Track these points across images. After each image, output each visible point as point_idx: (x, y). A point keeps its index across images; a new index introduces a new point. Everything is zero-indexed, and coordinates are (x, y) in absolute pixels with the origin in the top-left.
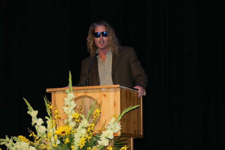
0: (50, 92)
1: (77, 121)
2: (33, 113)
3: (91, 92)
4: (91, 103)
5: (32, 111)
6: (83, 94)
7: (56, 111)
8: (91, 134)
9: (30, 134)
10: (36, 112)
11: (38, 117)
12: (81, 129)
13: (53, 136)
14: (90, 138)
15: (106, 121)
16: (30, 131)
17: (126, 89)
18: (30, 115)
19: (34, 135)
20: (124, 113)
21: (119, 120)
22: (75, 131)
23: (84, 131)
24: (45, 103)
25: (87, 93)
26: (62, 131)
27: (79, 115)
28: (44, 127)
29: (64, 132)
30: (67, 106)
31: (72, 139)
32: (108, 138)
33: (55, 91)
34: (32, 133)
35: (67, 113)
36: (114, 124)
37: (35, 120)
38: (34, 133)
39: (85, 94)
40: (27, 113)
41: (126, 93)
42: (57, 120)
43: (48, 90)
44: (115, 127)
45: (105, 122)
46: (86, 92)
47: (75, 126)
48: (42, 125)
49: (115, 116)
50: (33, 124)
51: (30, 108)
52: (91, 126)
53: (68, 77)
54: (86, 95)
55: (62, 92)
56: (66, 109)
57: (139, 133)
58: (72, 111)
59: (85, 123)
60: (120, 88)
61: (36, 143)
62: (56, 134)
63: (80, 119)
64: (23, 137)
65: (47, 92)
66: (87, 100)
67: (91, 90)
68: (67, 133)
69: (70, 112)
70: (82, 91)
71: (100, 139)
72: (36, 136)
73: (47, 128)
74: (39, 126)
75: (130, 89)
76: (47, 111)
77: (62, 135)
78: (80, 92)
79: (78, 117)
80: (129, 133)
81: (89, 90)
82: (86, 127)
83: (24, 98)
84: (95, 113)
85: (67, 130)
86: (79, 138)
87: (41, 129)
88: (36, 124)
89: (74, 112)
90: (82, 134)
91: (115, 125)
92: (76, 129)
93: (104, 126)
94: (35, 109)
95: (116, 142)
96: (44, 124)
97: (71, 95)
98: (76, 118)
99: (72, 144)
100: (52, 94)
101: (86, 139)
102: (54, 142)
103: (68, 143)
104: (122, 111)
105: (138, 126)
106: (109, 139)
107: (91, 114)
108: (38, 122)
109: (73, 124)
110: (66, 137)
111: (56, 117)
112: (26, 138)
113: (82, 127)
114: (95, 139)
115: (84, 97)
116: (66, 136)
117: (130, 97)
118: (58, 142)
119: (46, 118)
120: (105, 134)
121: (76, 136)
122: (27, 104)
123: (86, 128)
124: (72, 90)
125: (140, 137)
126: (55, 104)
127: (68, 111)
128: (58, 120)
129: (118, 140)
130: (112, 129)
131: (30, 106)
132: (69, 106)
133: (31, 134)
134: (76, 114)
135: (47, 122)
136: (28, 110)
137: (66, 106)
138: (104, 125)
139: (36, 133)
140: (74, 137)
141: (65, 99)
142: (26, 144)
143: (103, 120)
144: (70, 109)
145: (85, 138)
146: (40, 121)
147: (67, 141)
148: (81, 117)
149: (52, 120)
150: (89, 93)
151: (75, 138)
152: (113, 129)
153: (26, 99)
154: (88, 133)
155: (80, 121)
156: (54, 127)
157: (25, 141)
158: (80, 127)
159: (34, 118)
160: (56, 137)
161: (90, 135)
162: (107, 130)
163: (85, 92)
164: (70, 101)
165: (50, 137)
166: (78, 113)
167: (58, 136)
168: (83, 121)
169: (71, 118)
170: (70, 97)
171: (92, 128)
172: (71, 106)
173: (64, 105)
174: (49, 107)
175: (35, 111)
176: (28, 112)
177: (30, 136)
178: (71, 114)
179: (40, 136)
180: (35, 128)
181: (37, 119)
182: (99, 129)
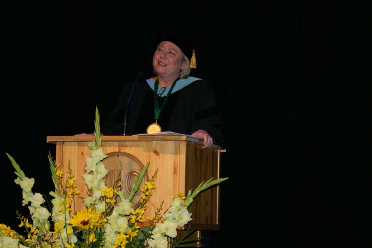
0: (55, 143)
1: (110, 203)
2: (26, 183)
3: (131, 146)
4: (131, 166)
5: (23, 179)
6: (117, 150)
7: (71, 182)
8: (137, 227)
9: (20, 224)
10: (32, 182)
11: (34, 190)
12: (118, 218)
13: (65, 227)
14: (134, 234)
15: (163, 203)
16: (21, 217)
17: (195, 143)
18: (19, 186)
19: (28, 225)
20: (198, 191)
21: (188, 204)
22: (105, 220)
23: (123, 222)
24: (50, 165)
25: (124, 148)
26: (81, 220)
27: (114, 192)
28: (45, 212)
29: (85, 223)
30: (91, 172)
31: (100, 236)
32: (166, 236)
33: (63, 142)
34: (23, 220)
35: (90, 186)
36: (179, 210)
37: (29, 196)
38: (29, 222)
39: (120, 149)
40: (14, 182)
41: (195, 149)
42: (72, 199)
43: (50, 139)
44: (180, 216)
45: (161, 206)
46: (123, 146)
48: (42, 205)
49: (180, 196)
50: (25, 202)
51: (19, 172)
52: (137, 213)
54: (122, 151)
55: (77, 142)
56: (88, 178)
57: (214, 223)
58: (100, 182)
59: (125, 206)
60: (186, 141)
61: (32, 240)
62: (71, 225)
63: (116, 198)
64: (6, 226)
65: (48, 141)
66: (125, 160)
67: (131, 142)
68: (93, 224)
69: (96, 183)
70: (114, 144)
71: (152, 237)
72: (31, 225)
73: (51, 211)
74: (36, 208)
76: (54, 181)
77: (83, 227)
78: (110, 145)
79: (113, 194)
81: (127, 142)
82: (128, 214)
83: (7, 154)
84: (144, 188)
85: (94, 218)
86: (113, 235)
87: (40, 213)
88: (30, 203)
89: (103, 185)
90: (118, 226)
91: (180, 212)
92: (108, 218)
93: (159, 213)
94: (29, 176)
95: (181, 244)
96: (45, 203)
97: (99, 153)
98: (109, 196)
99: (101, 244)
100: (58, 147)
101: (128, 237)
102: (67, 240)
103: (92, 243)
105: (212, 210)
106: (168, 237)
107: (136, 189)
108: (34, 199)
109: (102, 207)
110: (89, 232)
111: (70, 193)
112: (11, 229)
113: (120, 215)
114: (141, 237)
115: (118, 154)
116: (90, 230)
117: (201, 157)
118: (74, 240)
119: (52, 193)
120: (160, 228)
121: (108, 229)
122: (14, 165)
123: (126, 216)
124: (99, 143)
125: (214, 229)
126: (69, 169)
127: (92, 182)
128: (74, 198)
129: (186, 238)
130: (174, 219)
131: (19, 169)
132: (95, 173)
133: (22, 222)
134: (108, 190)
135: (53, 201)
136: (16, 177)
137: (88, 172)
138: (159, 211)
139: (31, 222)
140: (106, 231)
141: (88, 160)
142: (13, 242)
143: (155, 200)
144: (97, 178)
145: (126, 235)
146: (38, 198)
147: (92, 238)
148: (118, 195)
149: (63, 199)
150: (127, 148)
151: (105, 234)
152: (177, 219)
153: (11, 156)
154: (131, 225)
155: (115, 203)
156: (67, 212)
157: (9, 234)
158: (115, 213)
159: (27, 192)
160: (70, 231)
161: (135, 229)
162: (165, 220)
163: (120, 146)
164: (97, 164)
165: (60, 230)
166: (112, 188)
167: (74, 229)
168: (121, 203)
169: (97, 194)
170: (96, 156)
171: (140, 217)
172: (98, 173)
173: (85, 171)
174: (58, 172)
175: (30, 178)
176: (16, 181)
177: (20, 226)
178: (99, 188)
179: (37, 226)
180: (28, 211)
181: (32, 194)
182: (149, 218)
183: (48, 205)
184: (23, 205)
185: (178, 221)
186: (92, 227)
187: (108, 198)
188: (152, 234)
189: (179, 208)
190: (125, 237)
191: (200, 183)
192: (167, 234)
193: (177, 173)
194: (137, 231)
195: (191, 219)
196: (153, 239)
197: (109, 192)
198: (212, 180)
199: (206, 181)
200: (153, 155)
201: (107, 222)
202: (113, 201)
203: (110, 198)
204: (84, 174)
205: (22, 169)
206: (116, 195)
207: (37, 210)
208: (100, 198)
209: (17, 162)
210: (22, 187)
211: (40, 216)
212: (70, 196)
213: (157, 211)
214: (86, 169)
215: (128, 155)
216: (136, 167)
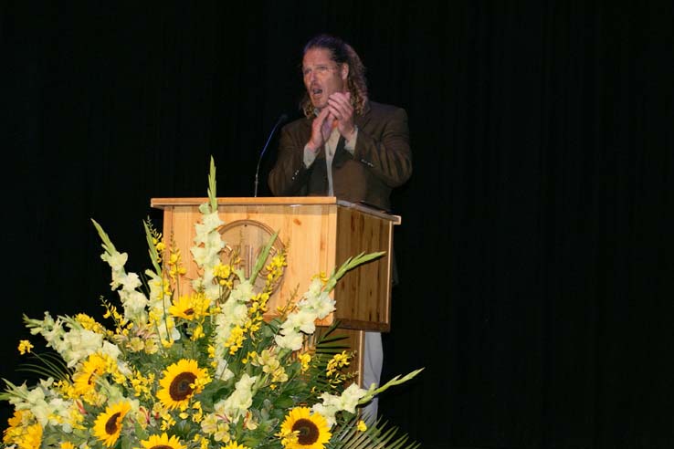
0: (162, 208)
1: (225, 285)
2: (116, 260)
3: (263, 212)
4: (262, 239)
5: (113, 254)
6: (244, 216)
7: (174, 257)
8: (260, 318)
9: (105, 313)
10: (124, 257)
11: (128, 268)
12: (235, 305)
13: (164, 319)
14: (255, 328)
15: (298, 286)
16: (107, 304)
17: (352, 209)
18: (107, 263)
19: (117, 316)
20: (344, 270)
21: (329, 287)
22: (218, 309)
23: (242, 311)
24: (145, 234)
25: (255, 214)
26: (186, 309)
27: (231, 271)
28: (141, 296)
29: (190, 312)
30: (202, 245)
31: (210, 328)
32: (301, 331)
33: (174, 206)
34: (110, 308)
35: (200, 263)
36: (318, 296)
37: (121, 277)
38: (117, 311)
39: (248, 217)
40: (100, 258)
41: (352, 218)
42: (175, 281)
43: (155, 202)
44: (319, 304)
45: (296, 291)
46: (252, 212)
47: (218, 297)
48: (136, 289)
49: (321, 277)
50: (114, 286)
51: (108, 245)
52: (260, 299)
53: (208, 172)
54: (251, 219)
55: (190, 207)
56: (197, 252)
57: (382, 320)
58: (213, 258)
59: (244, 290)
60: (336, 204)
61: (121, 335)
62: (173, 314)
64: (88, 317)
65: (152, 206)
66: (254, 231)
67: (264, 207)
68: (199, 313)
69: (208, 260)
70: (240, 208)
71: (282, 332)
72: (121, 316)
73: (147, 296)
74: (128, 294)
75: (363, 209)
76: (151, 255)
77: (186, 317)
78: (235, 212)
79: (228, 274)
80: (355, 318)
81: (258, 207)
82: (248, 300)
83: (94, 221)
84: (271, 266)
85: (200, 306)
86: (227, 329)
87: (133, 300)
88: (121, 287)
89: (218, 262)
90: (235, 317)
91: (319, 299)
92: (222, 306)
93: (293, 301)
94: (120, 250)
95: (321, 343)
96: (141, 287)
97: (213, 219)
98: (223, 276)
99: (210, 341)
100: (165, 213)
101: (245, 330)
102: (166, 336)
103: (199, 340)
104: (338, 264)
105: (378, 301)
106: (305, 334)
107: (261, 267)
108: (127, 281)
109: (214, 292)
110: (195, 324)
111: (173, 273)
112: (96, 321)
113: (238, 301)
114: (268, 333)
115: (246, 223)
116: (196, 322)
117: (362, 228)
118: (176, 335)
119: (148, 272)
120: (294, 319)
121: (220, 321)
122: (101, 235)
123: (246, 303)
124: (215, 205)
126: (171, 240)
127: (202, 258)
128: (177, 279)
129: (326, 336)
130: (312, 308)
131: (108, 240)
132: (207, 245)
133: (108, 311)
134: (222, 268)
135: (150, 283)
136: (103, 251)
137: (198, 243)
138: (293, 298)
139: (121, 311)
140: (217, 323)
141: (199, 228)
142: (95, 338)
143: (290, 283)
144: (209, 252)
145: (243, 327)
146: (132, 280)
147: (198, 333)
148: (236, 275)
149: (161, 280)
150: (258, 215)
151: (218, 328)
152: (315, 308)
153: (98, 222)
154: (252, 316)
155: (232, 286)
156: (167, 298)
157: (92, 328)
158: (231, 300)
159: (117, 272)
160: (170, 321)
161: (257, 321)
162: (299, 309)
163: (248, 212)
164: (210, 233)
165: (156, 321)
166: (228, 265)
167: (176, 318)
168: (240, 286)
169: (210, 275)
170: (209, 223)
171: (263, 304)
172: (210, 246)
173: (195, 243)
174: (156, 245)
175: (121, 253)
176: (104, 257)
177: (106, 316)
178: (211, 265)
179: (129, 317)
180: (118, 297)
181: (124, 274)
182: (279, 308)
183: (144, 289)
184: (113, 289)
185: (316, 311)
186: (198, 317)
187: (222, 279)
188: (281, 329)
189: (318, 293)
190: (242, 331)
191: (346, 260)
192: (301, 329)
193: (324, 249)
194: (260, 324)
195: (336, 309)
196: (283, 336)
197: (224, 270)
198: (364, 255)
199: (353, 257)
200: (295, 226)
201: (221, 312)
202: (228, 284)
203: (226, 279)
204: (192, 246)
205: (112, 240)
206: (233, 276)
207: (131, 296)
208: (214, 279)
209: (105, 231)
210: (111, 265)
211: (134, 303)
212: (173, 277)
213: (290, 298)
214: (195, 239)
215: (259, 225)
216: (269, 240)
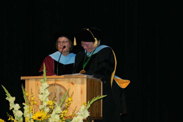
0: (24, 80)
1: (51, 108)
2: (11, 99)
3: (60, 81)
4: (61, 90)
5: (10, 98)
6: (54, 83)
7: (33, 98)
8: (64, 119)
9: (9, 119)
10: (14, 99)
11: (15, 102)
12: (55, 115)
13: (30, 120)
15: (76, 107)
16: (9, 115)
17: (91, 79)
19: (12, 119)
20: (93, 102)
21: (88, 108)
22: (49, 116)
23: (57, 117)
24: (22, 91)
26: (38, 116)
27: (53, 103)
28: (20, 112)
29: (40, 118)
30: (42, 94)
33: (29, 79)
34: (10, 117)
35: (41, 100)
36: (84, 111)
37: (13, 105)
38: (13, 118)
39: (55, 82)
40: (6, 99)
41: (91, 82)
42: (33, 106)
43: (22, 78)
44: (84, 114)
45: (75, 109)
46: (57, 81)
47: (49, 111)
48: (19, 110)
49: (84, 104)
50: (11, 108)
51: (8, 94)
52: (64, 113)
54: (57, 83)
55: (35, 79)
56: (40, 96)
57: (100, 116)
58: (46, 98)
59: (58, 109)
60: (86, 78)
62: (33, 119)
63: (54, 106)
64: (2, 120)
65: (21, 79)
66: (58, 87)
67: (61, 79)
68: (43, 118)
69: (44, 99)
70: (52, 80)
72: (14, 119)
73: (23, 112)
74: (16, 111)
75: (94, 78)
76: (24, 98)
77: (38, 120)
78: (50, 81)
79: (52, 104)
80: (93, 116)
81: (59, 79)
82: (60, 113)
83: (2, 86)
84: (67, 101)
85: (44, 115)
87: (18, 113)
88: (13, 109)
89: (48, 99)
90: (55, 119)
91: (84, 112)
92: (50, 115)
93: (74, 112)
94: (12, 96)
97: (46, 85)
98: (50, 105)
100: (26, 82)
105: (99, 109)
107: (63, 101)
108: (15, 107)
109: (47, 110)
111: (32, 104)
112: (5, 121)
113: (56, 113)
115: (54, 85)
116: (42, 121)
117: (94, 85)
119: (23, 104)
120: (75, 119)
121: (50, 120)
122: (5, 91)
123: (59, 114)
124: (46, 79)
125: (100, 119)
126: (31, 92)
127: (42, 98)
128: (34, 106)
130: (82, 115)
131: (8, 92)
132: (44, 94)
133: (10, 118)
135: (24, 108)
136: (6, 96)
137: (41, 93)
138: (74, 111)
139: (14, 117)
141: (41, 88)
143: (72, 106)
144: (45, 96)
146: (17, 106)
148: (55, 104)
149: (29, 107)
150: (59, 82)
152: (83, 115)
153: (4, 86)
155: (54, 108)
156: (31, 113)
158: (54, 113)
159: (12, 104)
160: (32, 121)
161: (63, 120)
162: (77, 115)
163: (55, 81)
164: (45, 90)
165: (28, 121)
166: (52, 101)
168: (56, 108)
169: (45, 104)
170: (44, 86)
172: (45, 94)
173: (39, 93)
174: (26, 94)
175: (13, 97)
176: (7, 98)
177: (9, 120)
178: (46, 101)
179: (17, 119)
180: (13, 112)
181: (14, 104)
182: (69, 115)
183: (22, 109)
184: (10, 110)
185: (83, 116)
186: (43, 120)
187: (50, 106)
189: (84, 110)
191: (93, 98)
193: (82, 93)
194: (64, 121)
195: (90, 115)
197: (51, 103)
198: (99, 97)
199: (96, 97)
200: (71, 85)
201: (50, 117)
202: (52, 107)
203: (51, 106)
204: (39, 94)
205: (9, 92)
206: (54, 105)
207: (17, 112)
208: (46, 106)
209: (7, 89)
210: (9, 101)
211: (18, 114)
212: (32, 105)
213: (73, 111)
214: (40, 92)
215: (59, 85)
216: (63, 91)
